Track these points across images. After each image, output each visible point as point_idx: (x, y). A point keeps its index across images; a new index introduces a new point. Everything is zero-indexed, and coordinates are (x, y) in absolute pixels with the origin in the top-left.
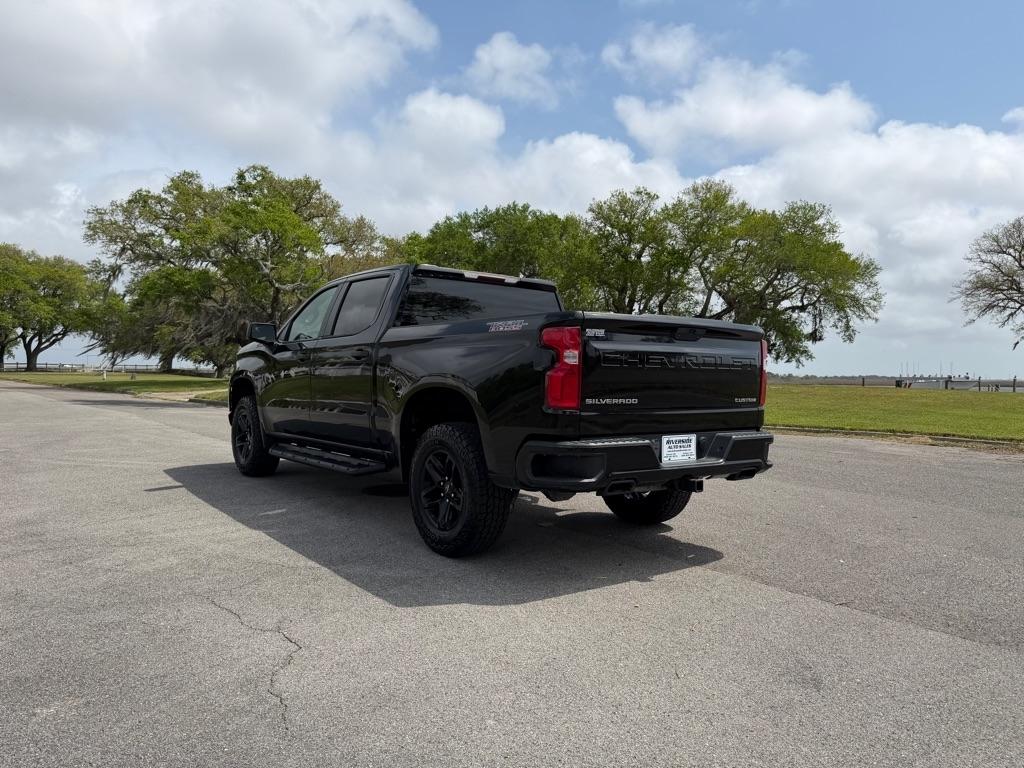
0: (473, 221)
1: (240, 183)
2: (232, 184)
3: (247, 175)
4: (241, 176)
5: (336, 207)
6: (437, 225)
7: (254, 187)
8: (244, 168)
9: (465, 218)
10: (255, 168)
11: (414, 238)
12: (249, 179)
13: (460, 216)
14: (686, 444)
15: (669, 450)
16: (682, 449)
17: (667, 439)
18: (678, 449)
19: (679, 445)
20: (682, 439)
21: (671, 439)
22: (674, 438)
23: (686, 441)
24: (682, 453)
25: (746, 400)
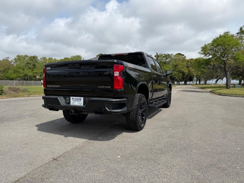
14: (79, 100)
15: (73, 101)
16: (78, 101)
17: (72, 98)
18: (76, 101)
19: (77, 100)
20: (77, 98)
21: (74, 98)
22: (75, 98)
23: (79, 99)
24: (78, 103)
25: (104, 87)
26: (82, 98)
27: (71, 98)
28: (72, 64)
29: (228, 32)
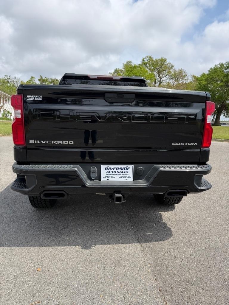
0: (225, 66)
1: (143, 62)
2: (141, 63)
3: (145, 60)
4: (143, 60)
5: (172, 66)
6: (211, 69)
7: (147, 63)
8: (144, 58)
9: (222, 65)
10: (147, 57)
11: (204, 75)
12: (146, 61)
13: (220, 64)
14: (124, 171)
15: (107, 173)
16: (120, 173)
17: (106, 167)
18: (117, 173)
19: (117, 171)
20: (119, 167)
21: (110, 167)
22: (112, 166)
23: (124, 169)
24: (120, 176)
25: (185, 144)
26: (131, 167)
27: (103, 167)
28: (116, 95)
29: (130, 62)
